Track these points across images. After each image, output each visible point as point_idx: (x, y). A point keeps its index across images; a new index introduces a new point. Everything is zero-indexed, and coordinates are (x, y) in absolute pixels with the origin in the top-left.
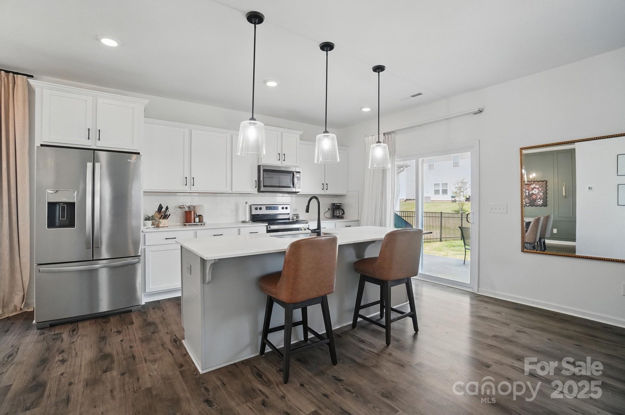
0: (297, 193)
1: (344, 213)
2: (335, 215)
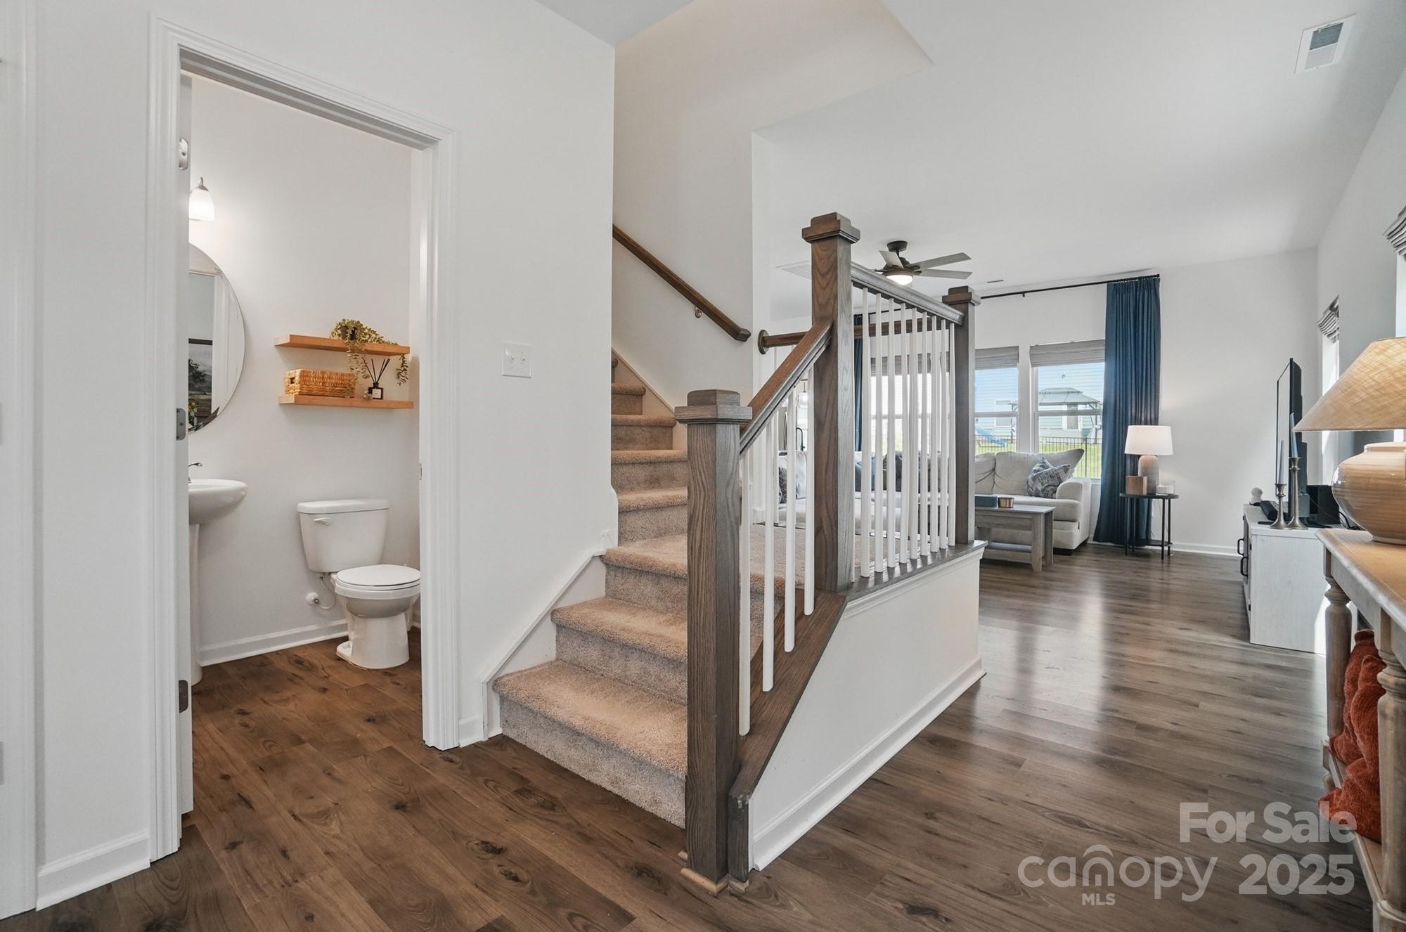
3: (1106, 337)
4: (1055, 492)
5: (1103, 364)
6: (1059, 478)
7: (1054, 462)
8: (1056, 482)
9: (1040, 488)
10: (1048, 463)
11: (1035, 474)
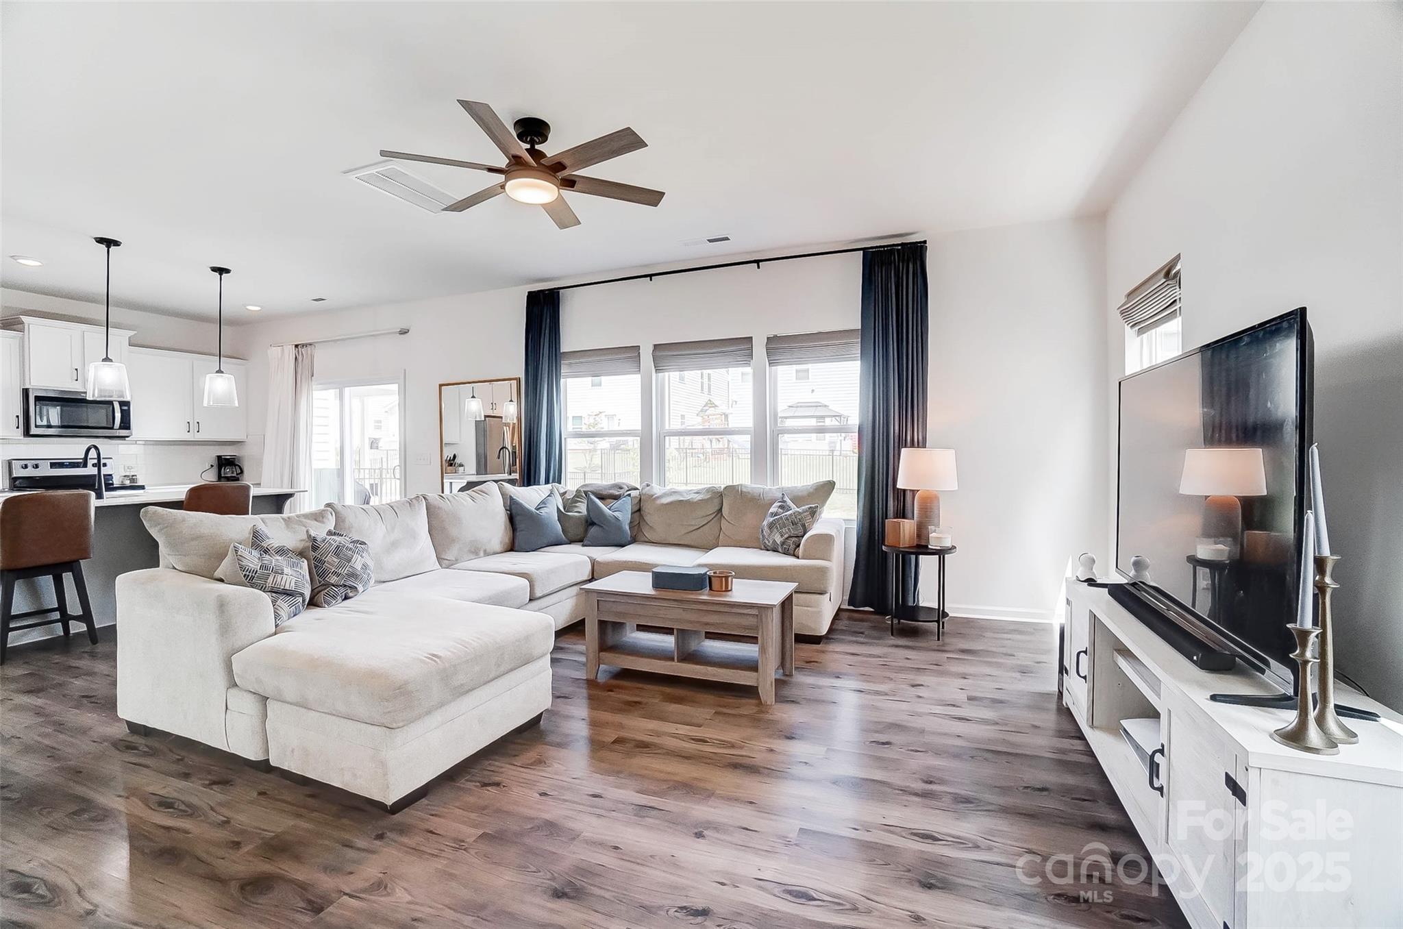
0: (127, 439)
1: (242, 472)
2: (223, 475)
3: (862, 327)
4: (799, 546)
5: (859, 362)
6: (804, 526)
7: (797, 500)
8: (800, 532)
9: (779, 540)
10: (789, 503)
11: (772, 519)
